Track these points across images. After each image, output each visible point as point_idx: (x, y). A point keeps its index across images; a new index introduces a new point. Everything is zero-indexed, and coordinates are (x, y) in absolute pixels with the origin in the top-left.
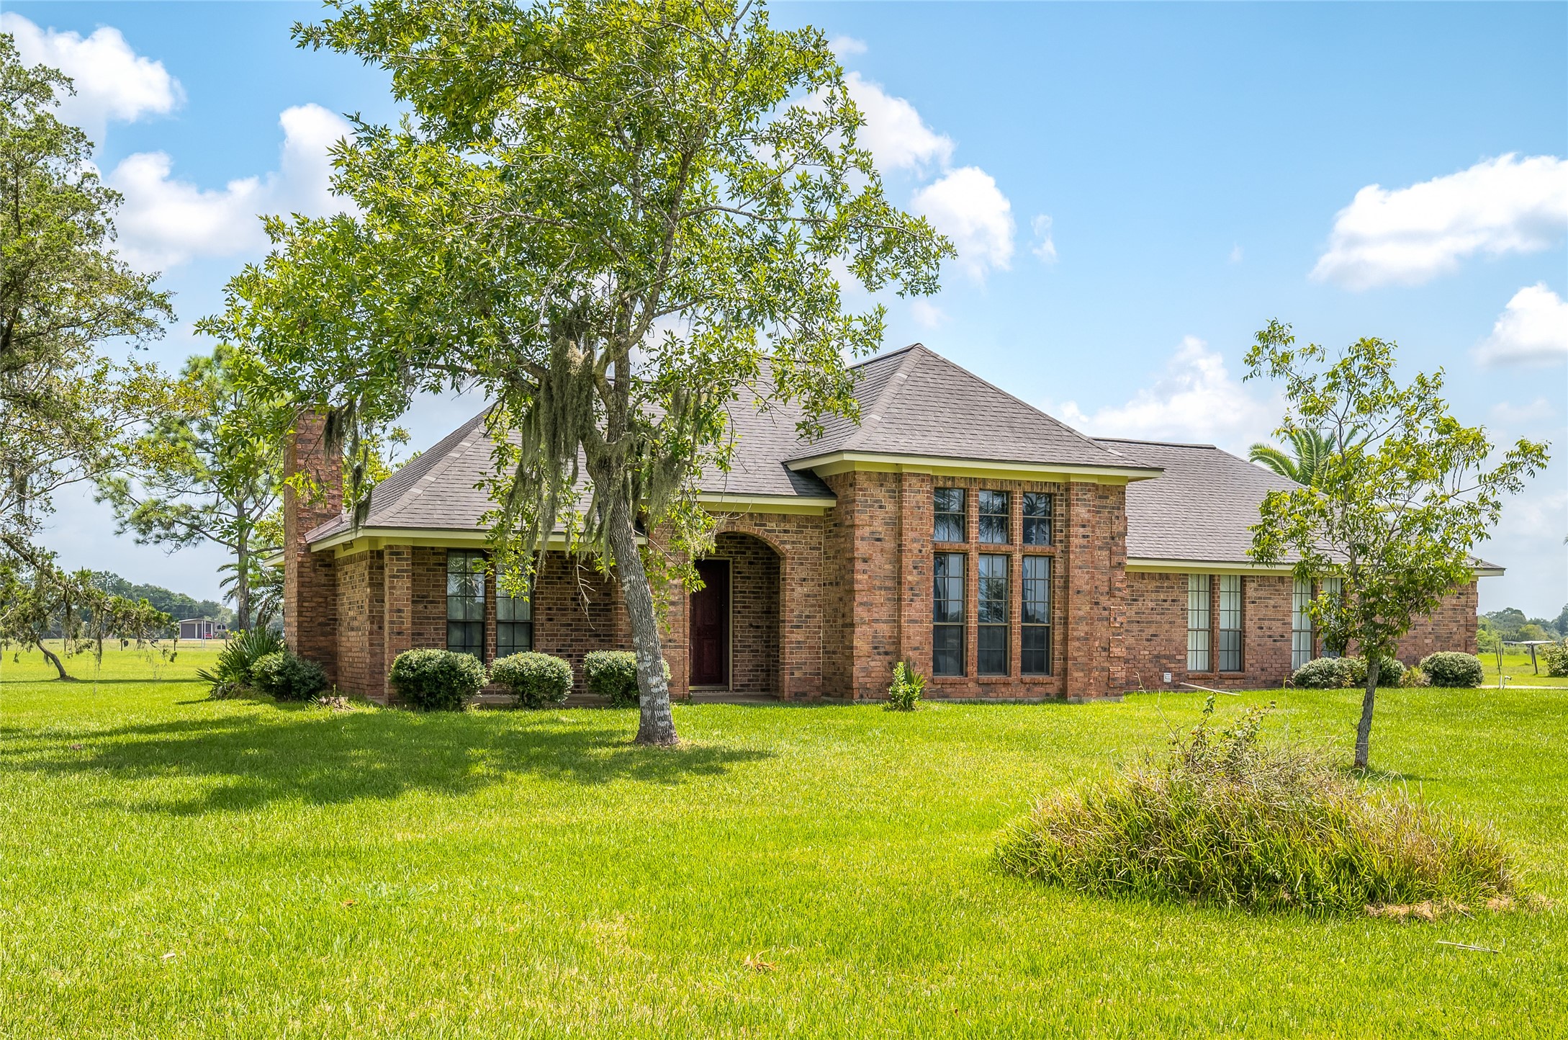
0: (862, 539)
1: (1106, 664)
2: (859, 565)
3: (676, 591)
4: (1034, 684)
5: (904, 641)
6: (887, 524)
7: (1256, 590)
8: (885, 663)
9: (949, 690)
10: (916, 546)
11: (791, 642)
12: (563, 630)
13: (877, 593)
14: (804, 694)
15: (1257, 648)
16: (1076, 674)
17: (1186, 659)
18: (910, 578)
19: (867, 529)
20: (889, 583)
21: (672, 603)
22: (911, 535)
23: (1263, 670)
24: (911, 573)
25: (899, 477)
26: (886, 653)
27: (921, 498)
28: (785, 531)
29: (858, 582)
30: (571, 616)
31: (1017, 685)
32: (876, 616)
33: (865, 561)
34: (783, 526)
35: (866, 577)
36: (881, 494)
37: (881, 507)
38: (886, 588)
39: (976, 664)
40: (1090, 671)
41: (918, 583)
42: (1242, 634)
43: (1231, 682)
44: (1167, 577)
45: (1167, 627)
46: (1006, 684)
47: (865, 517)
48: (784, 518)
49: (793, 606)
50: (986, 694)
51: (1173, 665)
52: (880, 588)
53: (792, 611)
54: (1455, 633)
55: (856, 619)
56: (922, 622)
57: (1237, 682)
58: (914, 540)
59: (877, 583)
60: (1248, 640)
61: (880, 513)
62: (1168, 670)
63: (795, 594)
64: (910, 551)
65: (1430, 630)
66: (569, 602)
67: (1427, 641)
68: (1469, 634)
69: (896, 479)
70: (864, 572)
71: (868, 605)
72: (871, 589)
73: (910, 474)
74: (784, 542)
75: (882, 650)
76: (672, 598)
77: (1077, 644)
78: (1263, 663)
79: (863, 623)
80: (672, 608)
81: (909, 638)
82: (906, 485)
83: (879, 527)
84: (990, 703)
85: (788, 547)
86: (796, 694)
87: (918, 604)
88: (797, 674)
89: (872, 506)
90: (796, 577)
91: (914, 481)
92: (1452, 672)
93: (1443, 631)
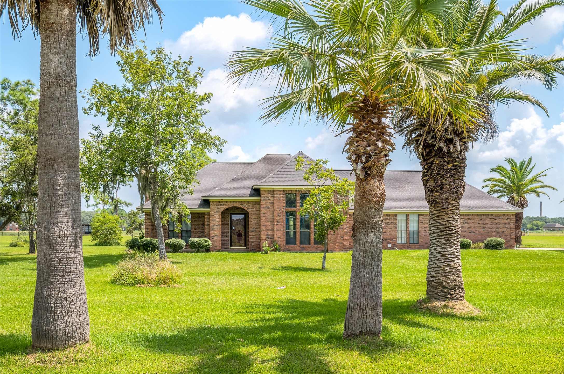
0: (263, 208)
1: (342, 242)
2: (262, 215)
3: (218, 222)
4: (318, 247)
5: (275, 236)
6: (271, 204)
7: (423, 218)
8: (271, 241)
9: (291, 249)
10: (279, 209)
11: (251, 236)
12: (199, 232)
13: (268, 222)
14: (255, 250)
15: (424, 236)
16: (331, 244)
17: (397, 240)
18: (276, 218)
19: (265, 205)
20: (271, 220)
21: (217, 226)
22: (277, 207)
23: (426, 243)
24: (277, 217)
25: (274, 191)
26: (271, 239)
27: (280, 196)
28: (249, 206)
29: (262, 219)
30: (201, 229)
31: (313, 247)
32: (268, 229)
33: (264, 214)
34: (248, 205)
35: (264, 218)
36: (269, 196)
37: (269, 199)
38: (271, 221)
39: (299, 241)
40: (336, 244)
41: (279, 220)
42: (418, 232)
43: (414, 247)
44: (389, 215)
45: (389, 230)
46: (309, 247)
47: (264, 202)
48: (249, 202)
49: (251, 226)
50: (302, 250)
51: (392, 242)
52: (269, 221)
53: (251, 227)
54: (506, 231)
55: (262, 229)
56: (280, 230)
57: (416, 247)
58: (278, 208)
59: (268, 220)
60: (420, 234)
61: (269, 201)
62: (390, 243)
63: (252, 223)
64: (277, 211)
65: (495, 230)
66: (200, 225)
67: (493, 234)
68: (512, 232)
69: (272, 192)
70: (264, 217)
71: (265, 226)
72: (266, 222)
73: (276, 190)
74: (249, 209)
75: (269, 238)
76: (216, 224)
77: (331, 236)
78: (426, 241)
79: (264, 230)
80: (216, 227)
81: (276, 234)
82: (275, 193)
83: (268, 204)
84: (303, 252)
85: (250, 210)
86: (252, 249)
87: (279, 225)
88: (253, 244)
89: (266, 199)
90: (252, 218)
91: (278, 192)
92: (491, 244)
93: (500, 231)
